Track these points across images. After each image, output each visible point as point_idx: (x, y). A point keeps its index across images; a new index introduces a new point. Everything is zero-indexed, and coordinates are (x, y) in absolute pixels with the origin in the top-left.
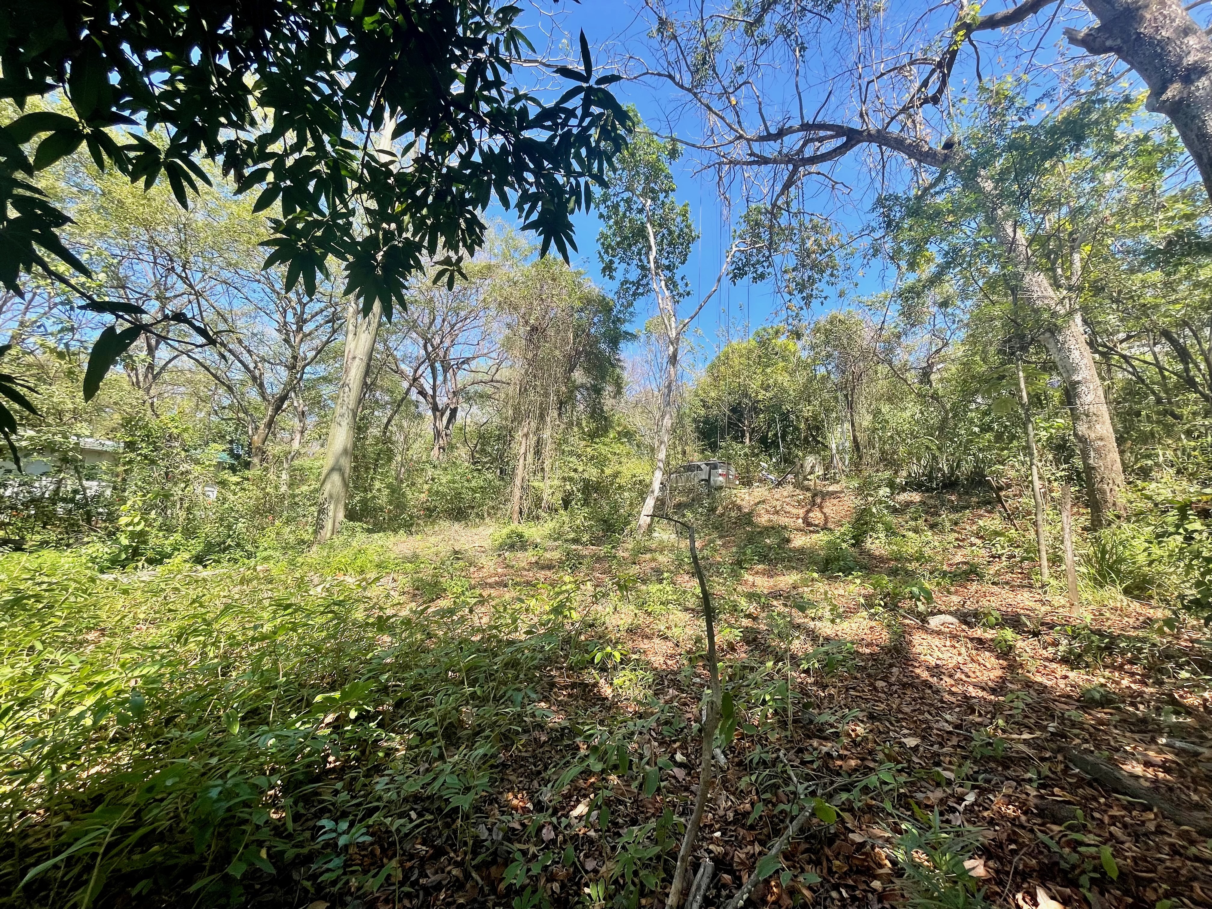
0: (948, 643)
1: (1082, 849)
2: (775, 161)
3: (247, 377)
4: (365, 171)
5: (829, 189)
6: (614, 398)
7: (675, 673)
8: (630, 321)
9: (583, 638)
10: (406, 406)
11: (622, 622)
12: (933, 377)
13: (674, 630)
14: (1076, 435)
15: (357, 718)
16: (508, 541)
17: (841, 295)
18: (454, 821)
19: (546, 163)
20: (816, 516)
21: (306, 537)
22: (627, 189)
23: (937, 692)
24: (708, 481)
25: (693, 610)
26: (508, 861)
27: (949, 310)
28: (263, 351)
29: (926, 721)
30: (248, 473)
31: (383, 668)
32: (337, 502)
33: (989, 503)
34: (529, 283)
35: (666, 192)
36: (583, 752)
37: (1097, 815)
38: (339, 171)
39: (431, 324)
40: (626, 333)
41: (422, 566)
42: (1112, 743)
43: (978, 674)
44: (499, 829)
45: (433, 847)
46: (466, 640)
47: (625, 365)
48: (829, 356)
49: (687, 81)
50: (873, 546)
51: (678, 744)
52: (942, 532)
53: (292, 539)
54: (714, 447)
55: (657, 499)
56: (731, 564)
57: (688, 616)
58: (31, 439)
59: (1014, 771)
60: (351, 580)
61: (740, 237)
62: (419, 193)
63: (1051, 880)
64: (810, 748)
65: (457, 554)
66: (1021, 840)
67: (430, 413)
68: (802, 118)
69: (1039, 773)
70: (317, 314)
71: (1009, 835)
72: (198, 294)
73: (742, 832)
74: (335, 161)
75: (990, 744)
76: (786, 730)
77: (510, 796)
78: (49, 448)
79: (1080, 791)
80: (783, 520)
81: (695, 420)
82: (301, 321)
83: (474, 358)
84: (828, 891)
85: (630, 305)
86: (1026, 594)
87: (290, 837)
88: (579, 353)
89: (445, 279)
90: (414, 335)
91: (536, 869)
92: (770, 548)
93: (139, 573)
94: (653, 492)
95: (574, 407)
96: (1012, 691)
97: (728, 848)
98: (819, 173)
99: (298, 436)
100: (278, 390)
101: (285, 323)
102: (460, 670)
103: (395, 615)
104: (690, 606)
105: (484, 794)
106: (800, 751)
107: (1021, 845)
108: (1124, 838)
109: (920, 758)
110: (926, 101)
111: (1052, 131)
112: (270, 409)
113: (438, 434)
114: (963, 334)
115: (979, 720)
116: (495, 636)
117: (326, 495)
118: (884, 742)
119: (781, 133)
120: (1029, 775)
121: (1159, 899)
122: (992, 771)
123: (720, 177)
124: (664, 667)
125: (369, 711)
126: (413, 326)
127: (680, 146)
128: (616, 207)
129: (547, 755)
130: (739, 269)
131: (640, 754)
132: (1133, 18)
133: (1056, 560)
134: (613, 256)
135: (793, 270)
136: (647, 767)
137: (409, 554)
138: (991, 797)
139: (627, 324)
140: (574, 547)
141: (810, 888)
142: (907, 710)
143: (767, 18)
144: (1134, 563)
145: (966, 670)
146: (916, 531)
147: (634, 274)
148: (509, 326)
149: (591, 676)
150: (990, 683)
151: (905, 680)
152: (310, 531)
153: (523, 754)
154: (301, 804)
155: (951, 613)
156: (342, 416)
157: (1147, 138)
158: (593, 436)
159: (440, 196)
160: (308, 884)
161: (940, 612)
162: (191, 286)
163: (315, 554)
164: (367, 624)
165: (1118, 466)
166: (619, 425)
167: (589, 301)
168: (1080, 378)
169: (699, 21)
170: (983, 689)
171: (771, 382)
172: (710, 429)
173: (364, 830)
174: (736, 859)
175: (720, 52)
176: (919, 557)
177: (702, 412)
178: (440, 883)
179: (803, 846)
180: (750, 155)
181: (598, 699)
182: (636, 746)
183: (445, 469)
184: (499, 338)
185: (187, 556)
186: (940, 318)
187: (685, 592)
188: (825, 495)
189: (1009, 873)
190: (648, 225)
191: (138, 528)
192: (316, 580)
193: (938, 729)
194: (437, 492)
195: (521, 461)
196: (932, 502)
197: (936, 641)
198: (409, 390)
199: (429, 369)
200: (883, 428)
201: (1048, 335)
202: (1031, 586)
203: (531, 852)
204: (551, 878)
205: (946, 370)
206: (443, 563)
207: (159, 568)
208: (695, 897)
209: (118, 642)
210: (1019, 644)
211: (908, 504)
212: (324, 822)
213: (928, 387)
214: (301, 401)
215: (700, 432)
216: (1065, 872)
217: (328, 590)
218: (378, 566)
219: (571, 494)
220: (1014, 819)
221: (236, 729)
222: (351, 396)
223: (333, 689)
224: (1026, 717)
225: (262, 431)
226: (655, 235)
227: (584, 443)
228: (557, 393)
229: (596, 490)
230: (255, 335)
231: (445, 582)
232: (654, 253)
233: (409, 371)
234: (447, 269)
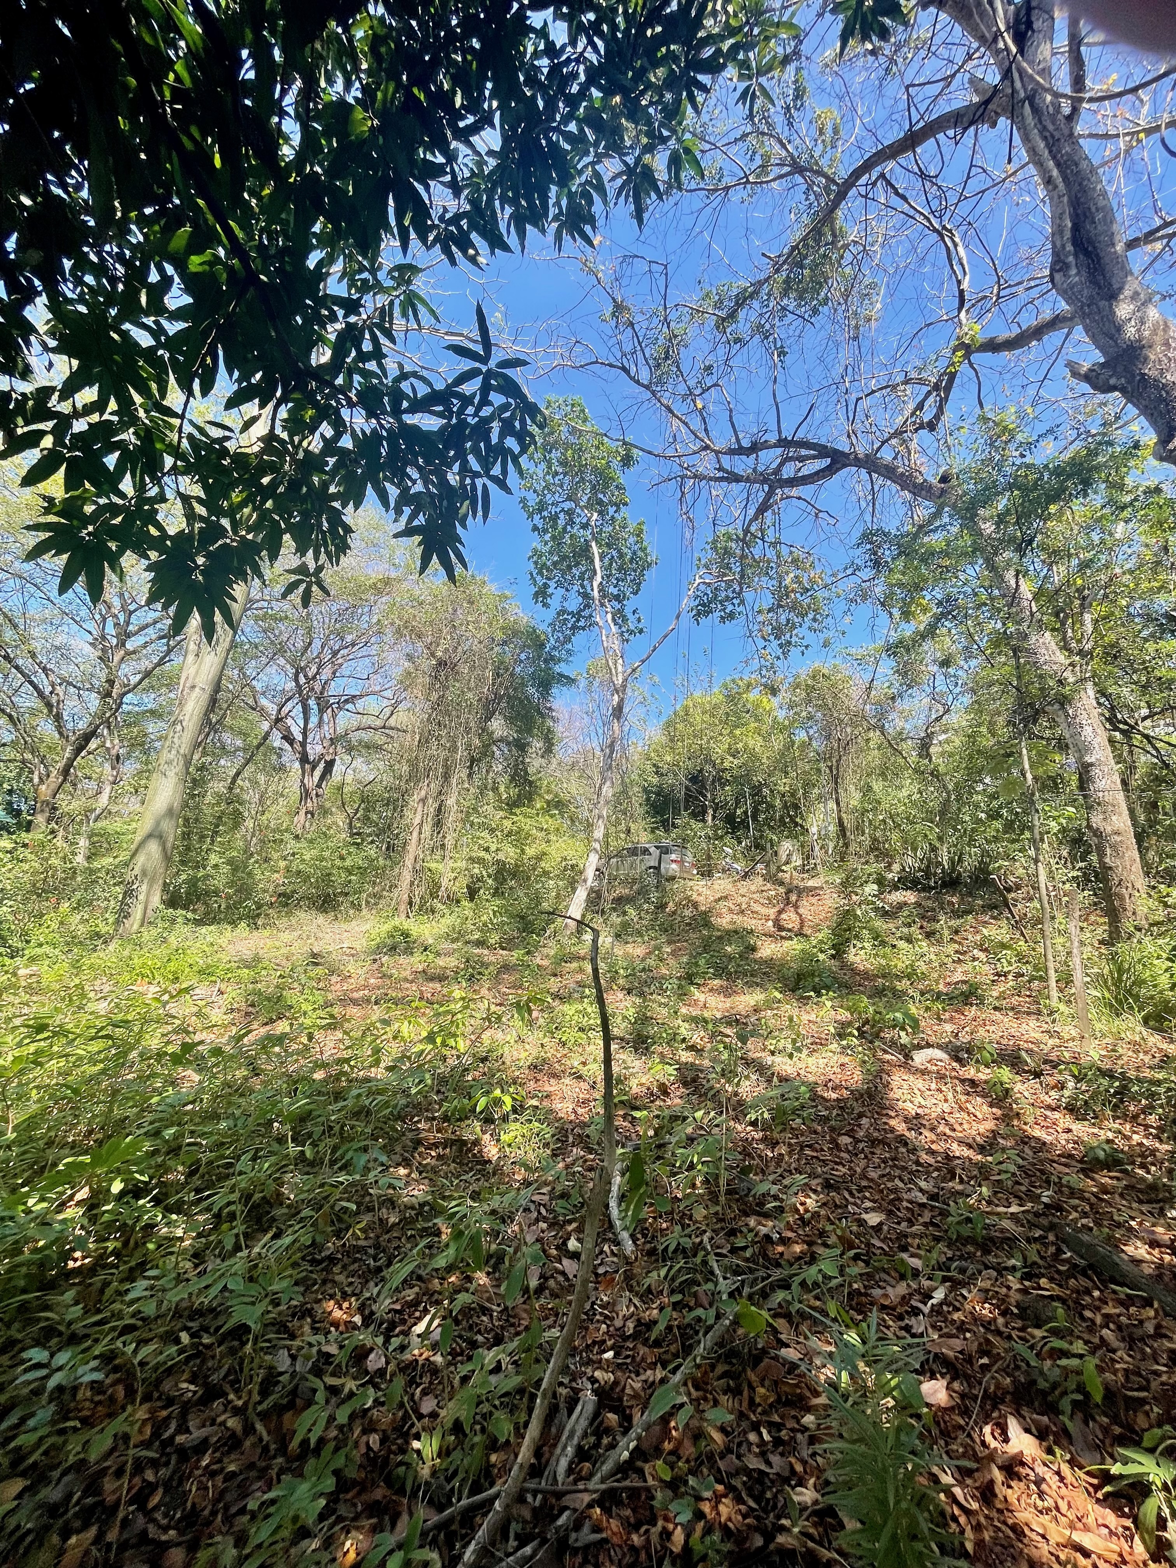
0: (933, 1086)
1: (1064, 1362)
2: (748, 480)
3: (36, 703)
5: (812, 518)
6: (543, 757)
7: (585, 1126)
8: (567, 661)
9: (469, 1076)
10: (265, 755)
11: (525, 1055)
12: (933, 750)
13: (591, 1066)
14: (1089, 827)
15: (123, 1193)
16: (389, 941)
17: (826, 644)
18: (241, 1346)
20: (790, 919)
21: (103, 929)
22: (569, 498)
23: (914, 1151)
24: (657, 868)
25: (620, 1039)
26: (307, 1406)
27: (951, 671)
28: (66, 670)
29: (896, 1190)
30: (27, 836)
32: (153, 881)
33: (996, 907)
34: (439, 604)
35: (617, 506)
36: (444, 1238)
37: (1088, 1314)
38: (152, 443)
39: (306, 649)
40: (561, 675)
41: (264, 972)
42: (1116, 1218)
43: (966, 1126)
44: (307, 1356)
45: (205, 1385)
46: (304, 1078)
47: (561, 716)
48: (810, 718)
49: (644, 376)
50: (857, 959)
51: (574, 1225)
52: (939, 942)
53: (82, 930)
54: (667, 826)
55: (591, 890)
56: (679, 978)
59: (996, 1256)
60: (152, 992)
61: (706, 566)
62: (265, 481)
63: (1027, 1406)
64: (744, 1229)
65: (315, 959)
66: (995, 1351)
67: (297, 765)
68: (780, 432)
69: (1025, 1259)
70: (147, 626)
71: (980, 1344)
73: (643, 1350)
74: (148, 430)
75: (969, 1220)
76: (717, 1203)
77: (331, 1306)
79: (1072, 1282)
80: (750, 923)
81: (645, 790)
82: (124, 635)
83: (361, 696)
84: (745, 1433)
85: (568, 640)
86: (1033, 1023)
88: (499, 697)
89: (298, 592)
90: (282, 662)
92: (730, 958)
94: (585, 881)
95: (489, 766)
96: (1004, 1150)
97: (619, 1374)
98: (799, 498)
99: (107, 789)
100: (82, 725)
101: (103, 635)
102: (285, 1122)
103: (204, 1042)
104: (618, 1034)
105: (293, 1303)
106: (732, 1233)
107: (996, 1358)
108: (1115, 1344)
109: (883, 1241)
110: (921, 427)
111: (1058, 472)
112: (69, 748)
113: (306, 794)
114: (967, 699)
115: (959, 1187)
116: (346, 1074)
117: (137, 871)
118: (840, 1219)
119: (755, 448)
120: (1013, 1262)
121: (1151, 1427)
122: (970, 1257)
123: (683, 493)
124: (572, 1117)
125: (141, 1183)
127: (635, 452)
128: (554, 518)
129: (395, 1244)
130: (704, 605)
132: (1137, 358)
133: (1066, 980)
134: (549, 579)
135: (769, 611)
137: (248, 955)
138: (965, 1292)
139: (562, 664)
140: (477, 951)
141: (722, 1429)
142: (873, 1174)
143: (742, 314)
144: (1155, 986)
145: (952, 1121)
146: (909, 940)
147: (574, 603)
148: (410, 657)
149: (473, 1129)
150: (978, 1139)
151: (876, 1134)
152: (110, 921)
153: (361, 1243)
155: (939, 1047)
156: (169, 763)
157: (1158, 490)
158: (512, 805)
159: (294, 485)
161: (929, 1045)
163: (109, 954)
164: (162, 1055)
165: (1137, 866)
166: (548, 792)
167: (516, 633)
168: (1093, 760)
169: (661, 308)
170: (970, 1146)
171: (740, 745)
172: (664, 802)
174: (628, 1391)
175: (686, 347)
176: (911, 975)
177: (655, 780)
178: (206, 1440)
179: (721, 1368)
180: (719, 470)
181: (478, 1162)
182: (517, 1229)
183: (311, 841)
184: (397, 672)
186: (940, 678)
187: (614, 1015)
188: (801, 892)
189: (976, 1397)
190: (593, 544)
193: (910, 1202)
194: (299, 872)
195: (415, 834)
196: (929, 903)
197: (919, 1083)
198: (269, 733)
199: (299, 707)
200: (874, 809)
201: (1057, 706)
202: (1039, 1013)
203: (346, 1390)
204: (370, 1428)
205: (948, 741)
206: (293, 970)
208: (564, 1448)
210: (1018, 1087)
211: (901, 906)
212: (31, 1352)
213: (926, 761)
214: (116, 741)
215: (651, 806)
216: (1044, 1393)
218: (200, 972)
219: (480, 879)
220: (989, 1323)
222: (184, 738)
224: (1018, 1183)
225: (55, 778)
226: (602, 557)
227: (502, 814)
228: (469, 746)
229: (514, 875)
230: (58, 648)
231: (292, 997)
232: (598, 578)
233: (272, 708)
234: (300, 582)
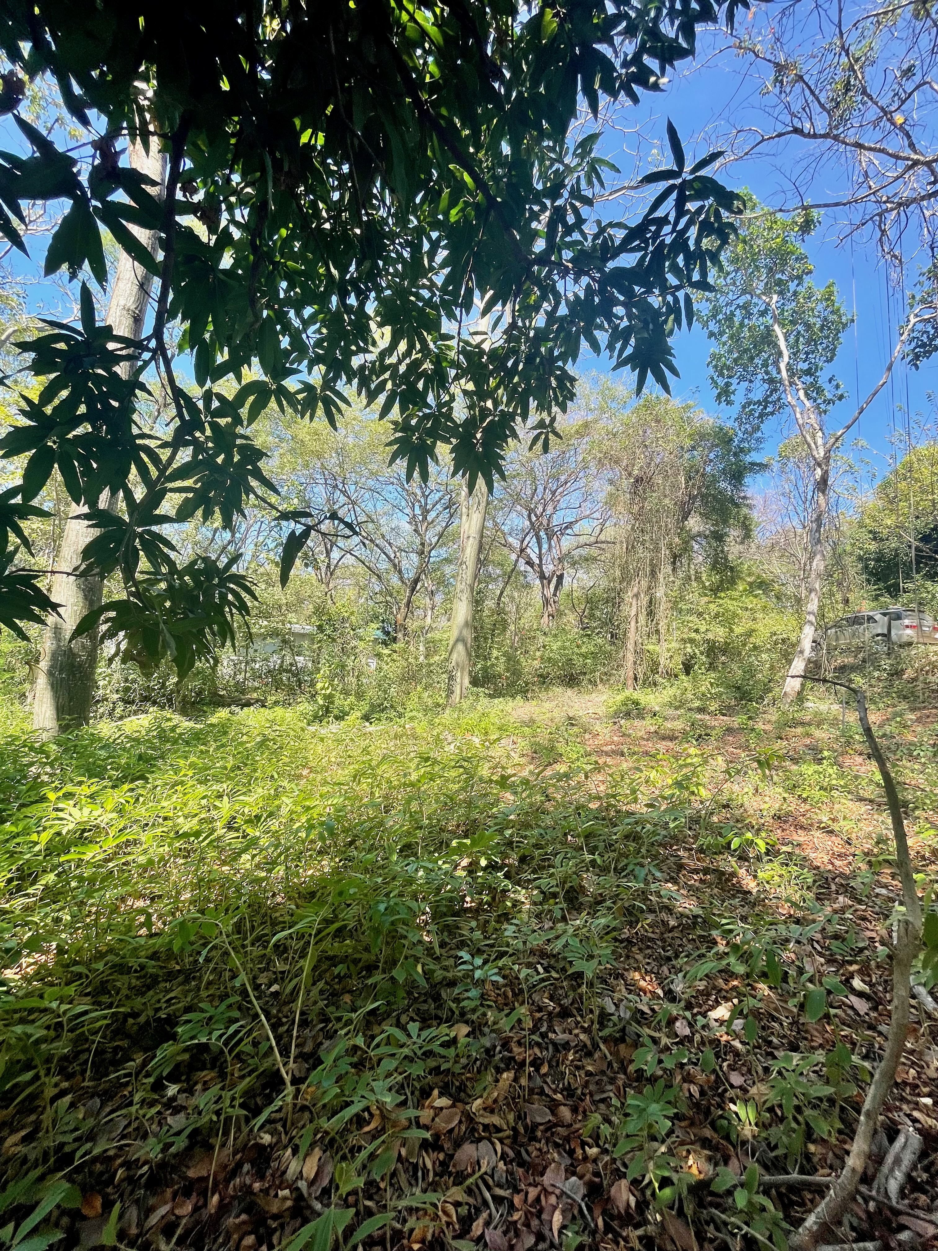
3: (390, 566)
4: (461, 357)
6: (742, 543)
7: (847, 878)
8: (757, 449)
9: (715, 819)
10: (516, 577)
11: (766, 806)
13: (842, 823)
15: (487, 867)
16: (623, 709)
18: (579, 986)
19: (636, 288)
21: (441, 701)
22: (744, 292)
24: (887, 636)
25: (871, 801)
26: (637, 1044)
28: (400, 542)
30: (395, 646)
31: (508, 824)
32: (463, 669)
34: (630, 431)
35: (799, 278)
36: (722, 947)
38: (441, 364)
39: (533, 494)
40: (753, 464)
41: (539, 730)
44: (627, 1008)
45: (560, 1005)
46: (583, 806)
47: (754, 503)
49: (822, 125)
51: (855, 967)
53: (430, 702)
54: (894, 591)
55: (809, 661)
57: (864, 808)
58: (266, 627)
60: (476, 741)
61: (923, 301)
62: (510, 364)
65: (571, 721)
67: (538, 582)
72: (354, 503)
74: (437, 356)
77: (637, 976)
78: (275, 633)
81: (860, 558)
82: (425, 512)
83: (577, 521)
85: (757, 429)
87: (437, 959)
88: (692, 498)
89: (540, 443)
90: (519, 508)
91: (669, 1064)
93: (331, 727)
94: (802, 652)
95: (690, 559)
99: (429, 613)
100: (412, 574)
101: (414, 515)
102: (579, 836)
103: (514, 775)
104: (866, 795)
105: (609, 966)
112: (408, 591)
113: (546, 602)
116: (615, 806)
117: (453, 664)
123: (883, 232)
124: (830, 867)
125: (497, 862)
126: (517, 499)
127: (816, 213)
128: (730, 318)
129: (678, 942)
130: (924, 346)
131: (798, 967)
134: (730, 377)
136: (809, 985)
137: (526, 718)
139: (753, 454)
140: (699, 716)
147: (760, 392)
148: (611, 482)
149: (730, 863)
152: (444, 695)
153: (650, 935)
154: (446, 934)
156: (462, 591)
158: (716, 590)
159: (530, 360)
160: (454, 1006)
162: (348, 497)
163: (447, 716)
164: (491, 781)
166: (749, 575)
167: (703, 436)
169: (835, 39)
172: (888, 567)
173: (496, 970)
175: (872, 64)
177: (873, 547)
178: (567, 1043)
181: (738, 892)
182: (793, 956)
183: (555, 636)
184: (602, 497)
185: (359, 714)
187: (856, 777)
190: (776, 327)
191: (328, 692)
192: (450, 739)
194: (550, 659)
195: (633, 623)
198: (517, 561)
199: (534, 539)
203: (663, 1043)
204: (688, 1079)
206: (558, 729)
207: (343, 723)
208: (892, 1170)
209: (319, 777)
212: (461, 953)
214: (430, 582)
215: (871, 574)
217: (458, 748)
218: (500, 729)
219: (692, 657)
221: (395, 857)
222: (467, 573)
223: (466, 837)
225: (403, 610)
226: (786, 337)
227: (706, 599)
228: (670, 547)
229: (724, 652)
230: (393, 529)
231: (561, 747)
232: (786, 359)
233: (516, 543)
234: (541, 433)
